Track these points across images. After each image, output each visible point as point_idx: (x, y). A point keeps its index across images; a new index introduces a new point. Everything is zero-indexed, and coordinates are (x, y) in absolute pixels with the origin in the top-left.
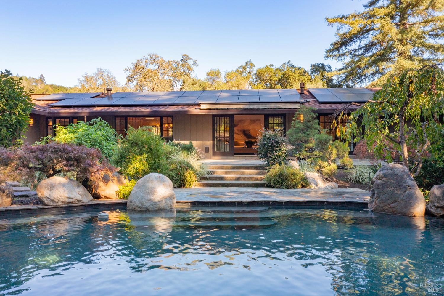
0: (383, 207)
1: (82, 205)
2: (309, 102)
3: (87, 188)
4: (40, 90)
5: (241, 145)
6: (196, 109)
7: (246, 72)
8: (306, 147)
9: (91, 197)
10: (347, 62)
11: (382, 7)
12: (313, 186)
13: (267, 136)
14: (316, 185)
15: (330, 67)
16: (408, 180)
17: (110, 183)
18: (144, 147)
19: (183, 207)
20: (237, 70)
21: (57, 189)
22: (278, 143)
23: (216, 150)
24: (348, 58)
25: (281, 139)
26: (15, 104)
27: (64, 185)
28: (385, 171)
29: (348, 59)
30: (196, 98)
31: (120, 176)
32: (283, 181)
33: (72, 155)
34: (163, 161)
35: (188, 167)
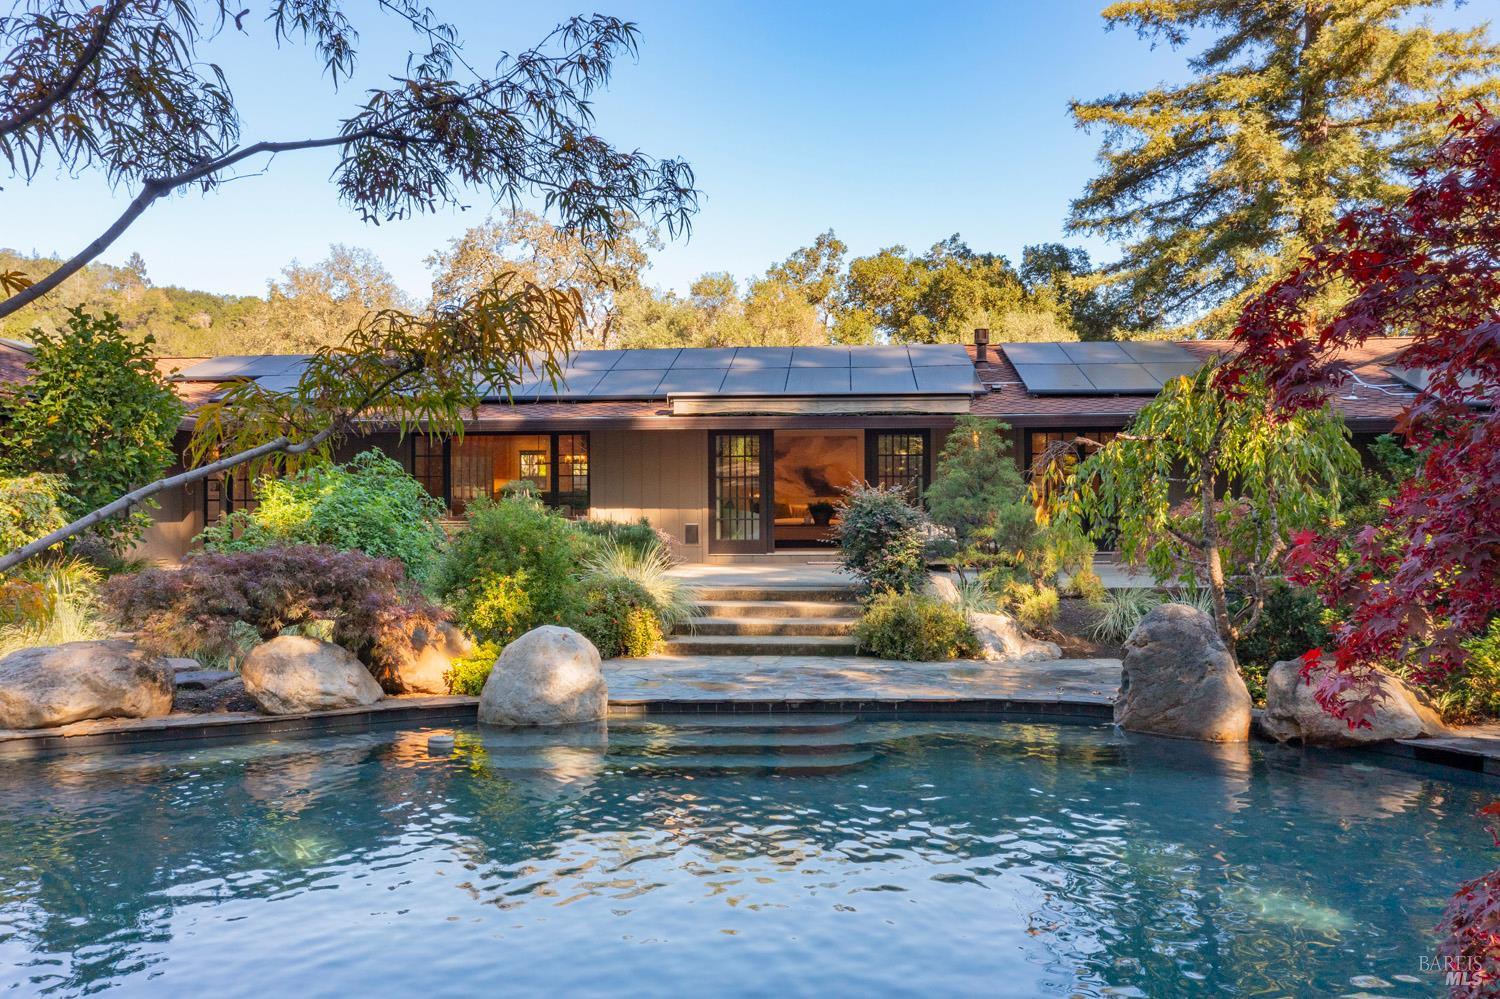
0: (1147, 717)
1: (360, 713)
2: (997, 391)
3: (366, 664)
4: (129, 306)
5: (796, 514)
6: (660, 413)
7: (818, 269)
8: (980, 539)
9: (379, 691)
10: (1135, 244)
11: (1244, 72)
12: (990, 653)
13: (865, 505)
14: (1000, 649)
15: (1084, 257)
16: (1209, 648)
17: (428, 650)
18: (518, 551)
19: (627, 715)
20: (789, 261)
21: (296, 672)
22: (898, 525)
23: (718, 537)
24: (1138, 230)
25: (905, 515)
26: (135, 412)
27: (310, 660)
28: (1153, 625)
29: (1140, 234)
30: (657, 376)
31: (453, 630)
32: (905, 638)
33: (331, 579)
34: (570, 589)
35: (639, 598)
